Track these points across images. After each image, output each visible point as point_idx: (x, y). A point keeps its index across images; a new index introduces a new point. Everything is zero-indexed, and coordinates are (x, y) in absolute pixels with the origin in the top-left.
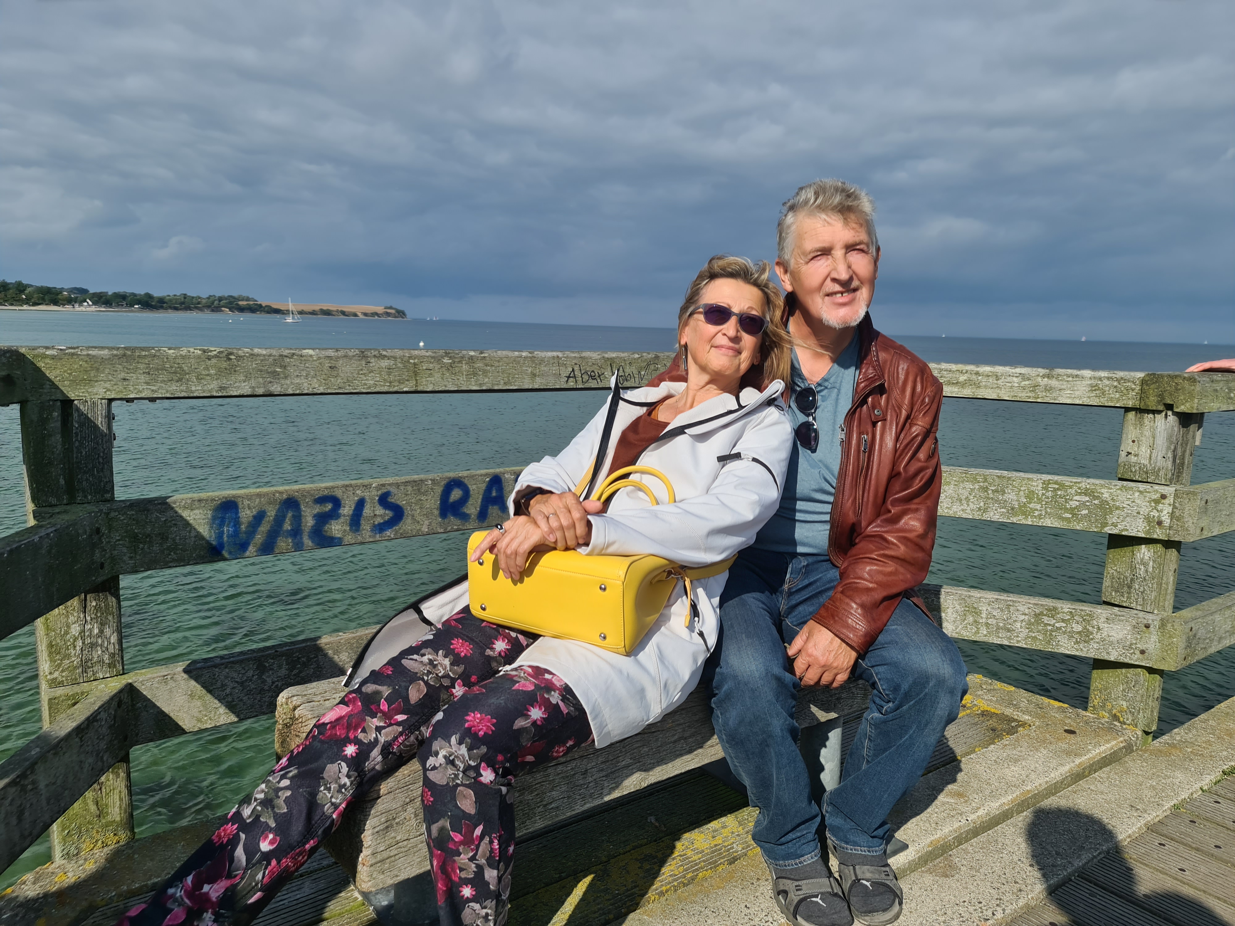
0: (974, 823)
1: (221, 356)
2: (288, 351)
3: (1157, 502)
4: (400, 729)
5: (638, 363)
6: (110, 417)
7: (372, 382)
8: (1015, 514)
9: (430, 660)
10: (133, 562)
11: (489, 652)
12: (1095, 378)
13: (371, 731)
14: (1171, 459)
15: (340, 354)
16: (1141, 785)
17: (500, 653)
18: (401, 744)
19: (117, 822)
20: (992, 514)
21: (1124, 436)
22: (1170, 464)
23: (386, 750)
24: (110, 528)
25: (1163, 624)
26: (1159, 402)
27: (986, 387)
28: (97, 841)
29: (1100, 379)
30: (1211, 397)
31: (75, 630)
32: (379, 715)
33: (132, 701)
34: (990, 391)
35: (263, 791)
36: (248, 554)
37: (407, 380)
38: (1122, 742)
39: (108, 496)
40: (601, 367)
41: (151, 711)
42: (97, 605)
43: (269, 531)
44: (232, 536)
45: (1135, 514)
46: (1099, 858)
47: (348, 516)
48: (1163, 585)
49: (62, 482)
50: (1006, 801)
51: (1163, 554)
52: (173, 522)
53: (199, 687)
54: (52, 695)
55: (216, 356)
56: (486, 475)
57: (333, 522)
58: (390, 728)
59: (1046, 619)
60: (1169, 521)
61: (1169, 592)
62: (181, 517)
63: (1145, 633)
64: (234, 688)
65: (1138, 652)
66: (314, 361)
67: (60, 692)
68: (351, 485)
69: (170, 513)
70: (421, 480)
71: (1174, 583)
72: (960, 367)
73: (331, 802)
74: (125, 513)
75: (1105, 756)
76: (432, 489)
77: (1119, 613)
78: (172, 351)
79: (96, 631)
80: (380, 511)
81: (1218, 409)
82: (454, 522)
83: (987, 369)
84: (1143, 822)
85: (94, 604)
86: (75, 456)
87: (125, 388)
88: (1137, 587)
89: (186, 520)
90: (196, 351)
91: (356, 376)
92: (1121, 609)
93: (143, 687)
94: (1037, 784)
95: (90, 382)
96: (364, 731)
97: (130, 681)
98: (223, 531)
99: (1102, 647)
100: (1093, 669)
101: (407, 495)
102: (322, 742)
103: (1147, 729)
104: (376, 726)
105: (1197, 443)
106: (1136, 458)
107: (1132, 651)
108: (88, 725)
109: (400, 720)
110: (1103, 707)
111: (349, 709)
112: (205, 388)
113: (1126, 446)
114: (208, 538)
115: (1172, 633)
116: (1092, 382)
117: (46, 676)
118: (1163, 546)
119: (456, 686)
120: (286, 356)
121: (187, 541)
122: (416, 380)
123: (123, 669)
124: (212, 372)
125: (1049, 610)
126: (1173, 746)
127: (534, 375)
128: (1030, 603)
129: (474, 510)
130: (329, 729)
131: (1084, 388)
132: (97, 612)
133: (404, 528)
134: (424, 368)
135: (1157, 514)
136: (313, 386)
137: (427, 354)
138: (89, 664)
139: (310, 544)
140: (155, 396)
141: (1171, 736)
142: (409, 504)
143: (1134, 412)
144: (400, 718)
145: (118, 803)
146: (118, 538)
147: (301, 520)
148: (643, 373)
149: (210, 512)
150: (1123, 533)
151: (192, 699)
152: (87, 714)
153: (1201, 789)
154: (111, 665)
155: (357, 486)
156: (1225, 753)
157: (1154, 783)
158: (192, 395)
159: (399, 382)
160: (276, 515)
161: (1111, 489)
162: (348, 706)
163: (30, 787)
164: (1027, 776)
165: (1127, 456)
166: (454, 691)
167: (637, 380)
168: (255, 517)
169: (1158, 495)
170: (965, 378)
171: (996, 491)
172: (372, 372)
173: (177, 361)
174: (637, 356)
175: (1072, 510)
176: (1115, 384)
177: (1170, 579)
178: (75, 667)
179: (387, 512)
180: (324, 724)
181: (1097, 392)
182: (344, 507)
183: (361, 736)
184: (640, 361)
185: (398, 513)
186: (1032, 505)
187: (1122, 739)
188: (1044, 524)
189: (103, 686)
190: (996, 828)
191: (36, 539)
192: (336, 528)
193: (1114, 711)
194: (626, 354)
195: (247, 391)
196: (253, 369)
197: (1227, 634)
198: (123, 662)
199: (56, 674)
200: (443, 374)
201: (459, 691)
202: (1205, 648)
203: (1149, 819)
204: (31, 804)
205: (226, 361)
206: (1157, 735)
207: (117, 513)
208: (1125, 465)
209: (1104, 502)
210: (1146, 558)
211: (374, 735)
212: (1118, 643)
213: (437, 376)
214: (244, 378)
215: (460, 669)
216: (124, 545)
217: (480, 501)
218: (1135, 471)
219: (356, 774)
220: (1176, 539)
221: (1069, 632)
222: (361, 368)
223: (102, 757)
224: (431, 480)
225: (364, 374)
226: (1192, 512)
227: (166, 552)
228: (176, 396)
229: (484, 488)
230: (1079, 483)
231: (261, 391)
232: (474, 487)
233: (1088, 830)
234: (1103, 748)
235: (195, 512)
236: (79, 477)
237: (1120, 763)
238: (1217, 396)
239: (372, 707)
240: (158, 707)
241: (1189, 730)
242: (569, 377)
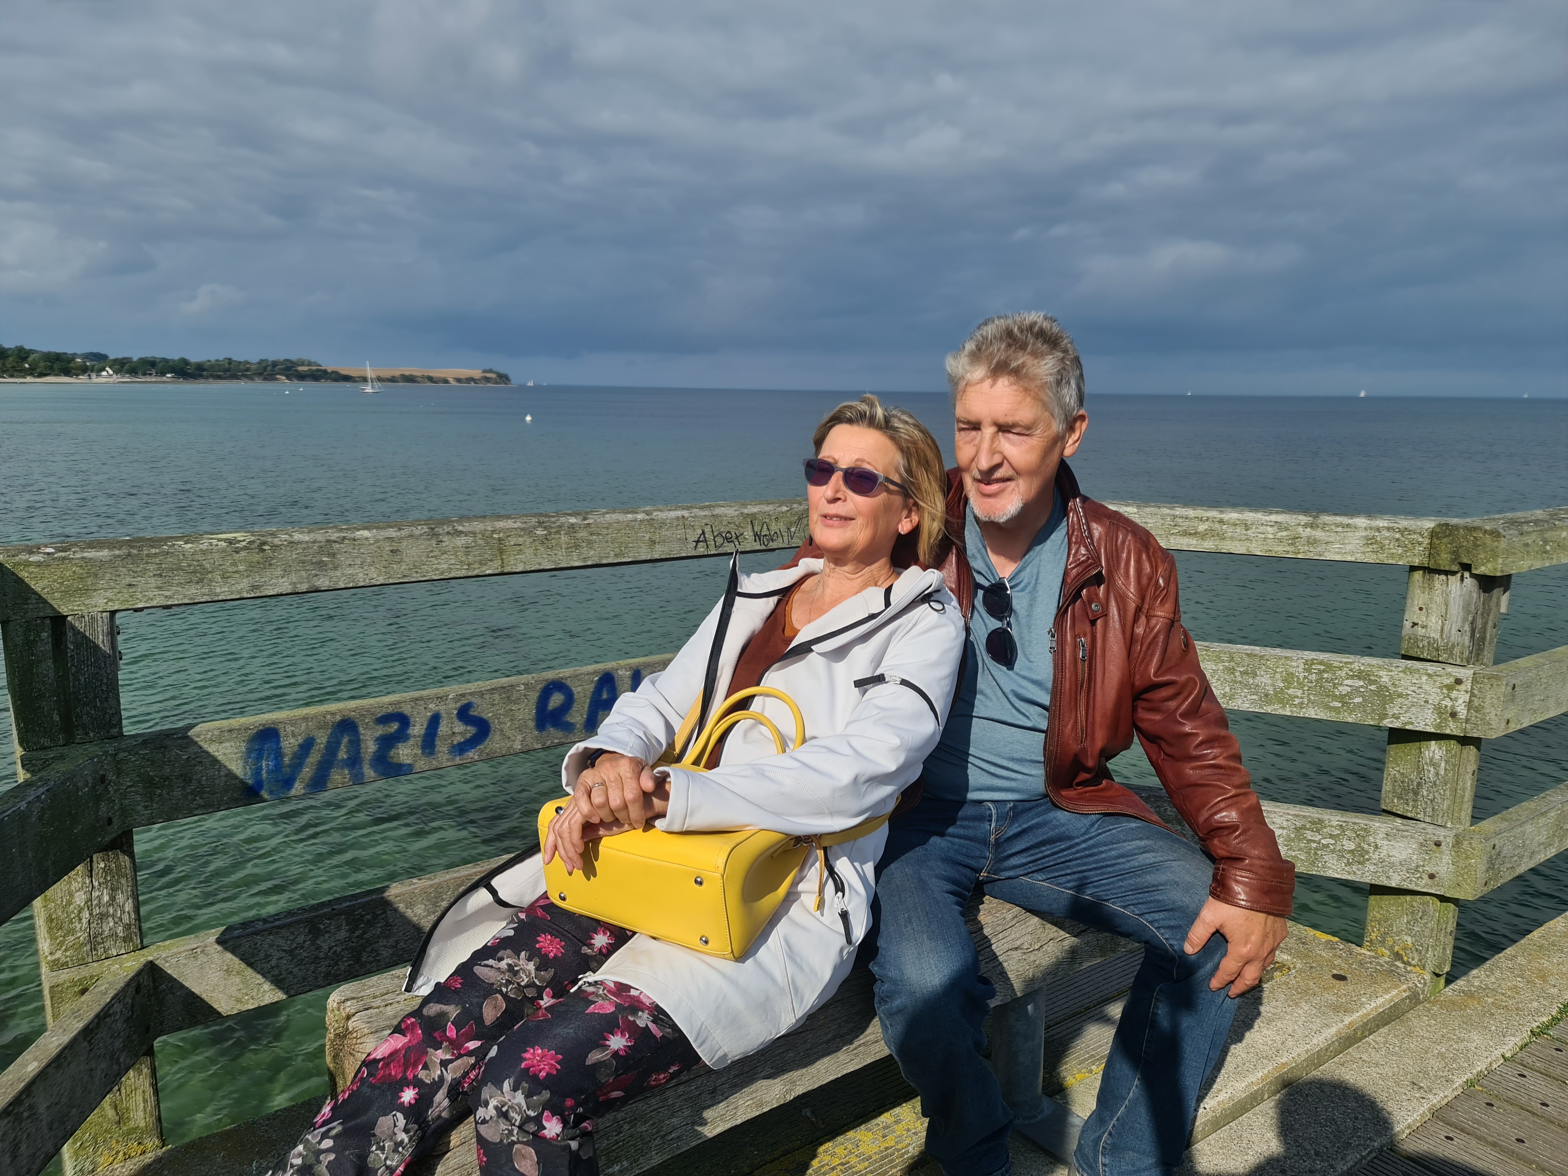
0: (1213, 1111)
1: (252, 546)
2: (338, 535)
3: (1450, 688)
4: (472, 1060)
5: (787, 517)
6: (113, 632)
7: (445, 566)
8: (1270, 703)
9: (509, 965)
10: (149, 812)
11: (585, 950)
12: (1371, 528)
13: (435, 1067)
14: (1468, 634)
15: (403, 533)
16: (1426, 1052)
17: (600, 949)
18: (473, 1080)
19: (141, 1128)
20: (1240, 701)
21: (1409, 601)
22: (1467, 639)
23: (454, 1092)
24: (119, 773)
25: (1458, 841)
26: (1453, 561)
27: (1232, 538)
28: (117, 1153)
29: (1378, 530)
30: (1521, 554)
31: (80, 898)
32: (445, 1044)
33: (154, 981)
34: (1238, 544)
35: (300, 1155)
36: (293, 792)
37: (491, 560)
38: (1405, 991)
39: (115, 731)
40: (739, 526)
41: (179, 993)
42: (105, 866)
43: (319, 762)
44: (273, 771)
45: (1423, 703)
46: (1369, 1158)
47: (419, 736)
48: (1459, 791)
49: (56, 718)
50: (1254, 1080)
51: (1458, 753)
52: (198, 759)
53: (236, 960)
54: (55, 981)
55: (245, 548)
56: (595, 673)
57: (400, 745)
58: (459, 1061)
59: (1309, 835)
60: (1465, 712)
61: (1466, 800)
62: (207, 753)
63: (1435, 852)
64: (281, 958)
65: (1425, 877)
66: (371, 544)
67: (64, 976)
68: (421, 698)
69: (193, 749)
70: (512, 686)
71: (1472, 788)
72: (1199, 512)
73: (385, 1165)
74: (137, 753)
75: (1383, 1012)
76: (525, 696)
77: (1402, 827)
78: (190, 545)
79: (106, 898)
80: (459, 727)
81: (1530, 567)
82: (554, 735)
83: (1232, 515)
84: (1427, 1106)
85: (102, 865)
86: (71, 684)
87: (131, 596)
88: (1425, 793)
89: (213, 756)
90: (219, 543)
91: (425, 560)
92: (1405, 821)
93: (167, 965)
94: (1294, 1055)
95: (86, 591)
96: (426, 1067)
97: (150, 958)
98: (261, 766)
99: (1381, 870)
100: (1371, 894)
101: (493, 705)
102: (373, 1087)
103: (1437, 971)
104: (441, 1060)
105: (1503, 610)
106: (1424, 630)
107: (1419, 875)
108: (98, 1024)
109: (472, 1048)
110: (1383, 942)
111: (406, 1040)
112: (234, 588)
113: (1412, 615)
114: (242, 777)
115: (1469, 853)
116: (1368, 533)
117: (47, 957)
118: (1459, 742)
119: (545, 997)
120: (335, 542)
121: (216, 782)
122: (502, 559)
123: (142, 942)
124: (241, 568)
125: (1313, 823)
126: (1470, 995)
127: (653, 542)
128: (1288, 814)
129: (580, 718)
130: (382, 1068)
131: (1357, 541)
132: (106, 874)
133: (491, 746)
134: (512, 543)
135: (1450, 704)
136: (370, 576)
137: (516, 526)
138: (99, 939)
139: (372, 774)
140: (170, 603)
141: (1468, 981)
142: (497, 716)
143: (1421, 572)
144: (472, 1045)
145: (142, 1105)
146: (129, 784)
147: (359, 745)
148: (793, 529)
149: (243, 744)
150: (1407, 727)
151: (229, 975)
152: (97, 1009)
153: (1503, 1056)
154: (126, 939)
155: (430, 699)
156: (1535, 1004)
157: (1444, 1050)
158: (216, 599)
159: (481, 564)
160: (328, 742)
161: (1392, 671)
162: (405, 1036)
163: (26, 1114)
164: (1283, 1043)
165: (1413, 627)
166: (542, 1002)
167: (785, 539)
168: (301, 746)
169: (1452, 680)
170: (1206, 527)
171: (1245, 673)
172: (445, 553)
173: (197, 557)
174: (785, 509)
175: (1341, 698)
176: (1398, 536)
177: (1468, 784)
178: (82, 944)
179: (468, 728)
180: (376, 1061)
181: (1374, 546)
182: (414, 726)
183: (422, 1074)
184: (789, 515)
185: (483, 729)
186: (1291, 691)
187: (1405, 987)
188: (1307, 715)
189: (117, 966)
190: (1240, 1119)
191: (23, 805)
192: (404, 753)
193: (1396, 948)
194: (771, 507)
195: (286, 588)
196: (293, 561)
197: (1542, 847)
198: (141, 934)
199: (58, 954)
200: (537, 550)
201: (546, 1001)
202: (1512, 868)
203: (1435, 1101)
204: (29, 1135)
205: (258, 553)
206: (1450, 979)
207: (127, 754)
208: (1410, 638)
209: (1382, 688)
210: (1437, 757)
211: (439, 1072)
212: (1401, 865)
213: (529, 552)
214: (282, 573)
215: (548, 974)
216: (137, 793)
217: (587, 705)
218: (1423, 646)
219: (416, 1127)
220: (1475, 735)
221: (1339, 851)
222: (431, 549)
223: (118, 1058)
224: (523, 684)
225: (436, 556)
226: (1495, 701)
227: (190, 797)
228: (196, 601)
229: (592, 690)
230: (1351, 663)
231: (304, 587)
232: (579, 689)
233: (1356, 1118)
234: (1380, 1000)
235: (224, 745)
236: (78, 710)
237: (1402, 1021)
238: (1528, 552)
239: (436, 1034)
240: (187, 988)
241: (1492, 971)
242: (698, 542)
